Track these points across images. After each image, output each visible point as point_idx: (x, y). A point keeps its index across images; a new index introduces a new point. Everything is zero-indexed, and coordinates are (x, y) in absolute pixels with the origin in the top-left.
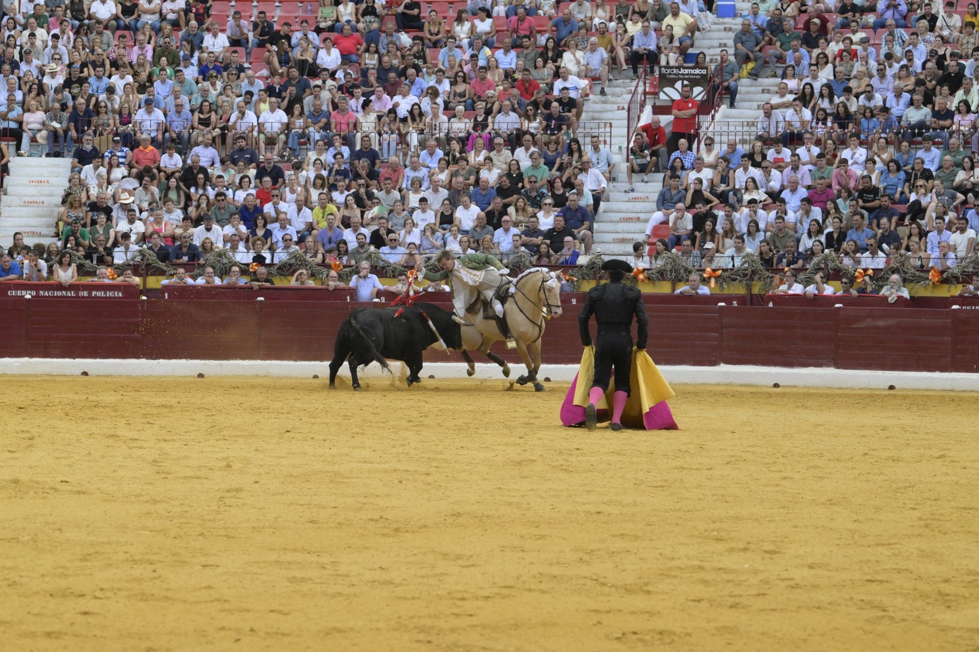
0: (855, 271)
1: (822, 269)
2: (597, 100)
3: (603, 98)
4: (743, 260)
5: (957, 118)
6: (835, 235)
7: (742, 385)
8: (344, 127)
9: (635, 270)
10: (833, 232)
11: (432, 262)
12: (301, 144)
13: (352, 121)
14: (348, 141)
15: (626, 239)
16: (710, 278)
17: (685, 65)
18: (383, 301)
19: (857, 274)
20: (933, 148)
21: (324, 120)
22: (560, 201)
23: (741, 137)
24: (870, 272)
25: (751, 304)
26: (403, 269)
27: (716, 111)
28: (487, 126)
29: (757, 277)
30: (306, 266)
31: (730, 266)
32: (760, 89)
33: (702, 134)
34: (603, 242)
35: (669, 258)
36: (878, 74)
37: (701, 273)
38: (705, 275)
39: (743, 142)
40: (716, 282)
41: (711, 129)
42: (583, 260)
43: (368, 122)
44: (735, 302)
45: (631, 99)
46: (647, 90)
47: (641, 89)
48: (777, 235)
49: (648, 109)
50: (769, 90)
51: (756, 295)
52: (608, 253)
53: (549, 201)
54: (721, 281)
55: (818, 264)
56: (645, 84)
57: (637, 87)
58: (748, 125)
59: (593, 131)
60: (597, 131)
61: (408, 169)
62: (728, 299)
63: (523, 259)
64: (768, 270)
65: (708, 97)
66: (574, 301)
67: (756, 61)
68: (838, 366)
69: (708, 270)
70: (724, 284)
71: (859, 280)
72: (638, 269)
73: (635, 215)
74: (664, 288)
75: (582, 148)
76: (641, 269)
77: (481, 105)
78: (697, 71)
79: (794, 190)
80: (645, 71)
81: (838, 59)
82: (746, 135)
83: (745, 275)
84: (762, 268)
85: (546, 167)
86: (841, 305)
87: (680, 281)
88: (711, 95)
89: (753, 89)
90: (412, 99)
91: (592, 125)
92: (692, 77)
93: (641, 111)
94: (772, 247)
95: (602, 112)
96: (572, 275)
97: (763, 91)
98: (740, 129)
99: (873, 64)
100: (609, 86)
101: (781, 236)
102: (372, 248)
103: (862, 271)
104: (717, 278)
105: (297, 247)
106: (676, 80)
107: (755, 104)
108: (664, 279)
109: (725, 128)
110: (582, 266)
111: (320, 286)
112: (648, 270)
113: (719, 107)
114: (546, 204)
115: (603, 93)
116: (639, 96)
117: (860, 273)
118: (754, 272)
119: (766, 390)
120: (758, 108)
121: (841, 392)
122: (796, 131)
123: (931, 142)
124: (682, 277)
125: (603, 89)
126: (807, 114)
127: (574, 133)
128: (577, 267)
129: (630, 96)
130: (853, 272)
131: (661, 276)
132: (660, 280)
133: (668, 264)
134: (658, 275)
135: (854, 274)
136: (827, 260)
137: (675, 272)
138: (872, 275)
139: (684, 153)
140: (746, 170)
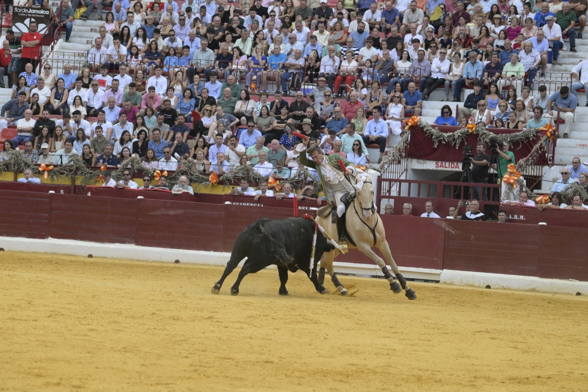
0: (154, 171)
4: (70, 159)
6: (140, 144)
7: (64, 255)
10: (138, 141)
16: (44, 171)
17: (33, 6)
19: (155, 174)
20: (217, 81)
23: (73, 65)
24: (165, 173)
25: (75, 193)
27: (54, 44)
29: (80, 172)
31: (59, 163)
32: (89, 28)
33: (43, 61)
35: (14, 154)
36: (179, 23)
37: (37, 167)
38: (40, 169)
39: (75, 68)
40: (48, 175)
41: (50, 57)
44: (62, 191)
46: (3, 24)
48: (97, 141)
50: (94, 30)
51: (78, 186)
54: (52, 174)
55: (126, 165)
58: (79, 55)
62: (57, 188)
64: (88, 168)
65: (49, 32)
67: (87, 6)
68: (137, 244)
69: (43, 165)
70: (55, 176)
71: (157, 179)
74: (9, 177)
78: (42, 12)
79: (112, 108)
80: (2, 9)
81: (149, 9)
82: (77, 63)
83: (71, 171)
84: (84, 166)
86: (142, 197)
87: (21, 172)
88: (52, 31)
89: (84, 28)
92: (38, 16)
94: (92, 150)
97: (91, 30)
98: (72, 58)
99: (176, 14)
101: (99, 141)
103: (159, 172)
104: (49, 171)
106: (25, 18)
107: (85, 40)
108: (8, 170)
109: (61, 57)
113: (57, 40)
117: (158, 173)
118: (77, 169)
119: (82, 259)
120: (87, 42)
121: (139, 263)
122: (115, 63)
123: (216, 77)
126: (124, 50)
130: (152, 172)
131: (6, 168)
132: (5, 171)
133: (12, 158)
134: (4, 166)
135: (153, 174)
136: (134, 162)
137: (17, 165)
138: (166, 175)
139: (29, 74)
140: (79, 89)
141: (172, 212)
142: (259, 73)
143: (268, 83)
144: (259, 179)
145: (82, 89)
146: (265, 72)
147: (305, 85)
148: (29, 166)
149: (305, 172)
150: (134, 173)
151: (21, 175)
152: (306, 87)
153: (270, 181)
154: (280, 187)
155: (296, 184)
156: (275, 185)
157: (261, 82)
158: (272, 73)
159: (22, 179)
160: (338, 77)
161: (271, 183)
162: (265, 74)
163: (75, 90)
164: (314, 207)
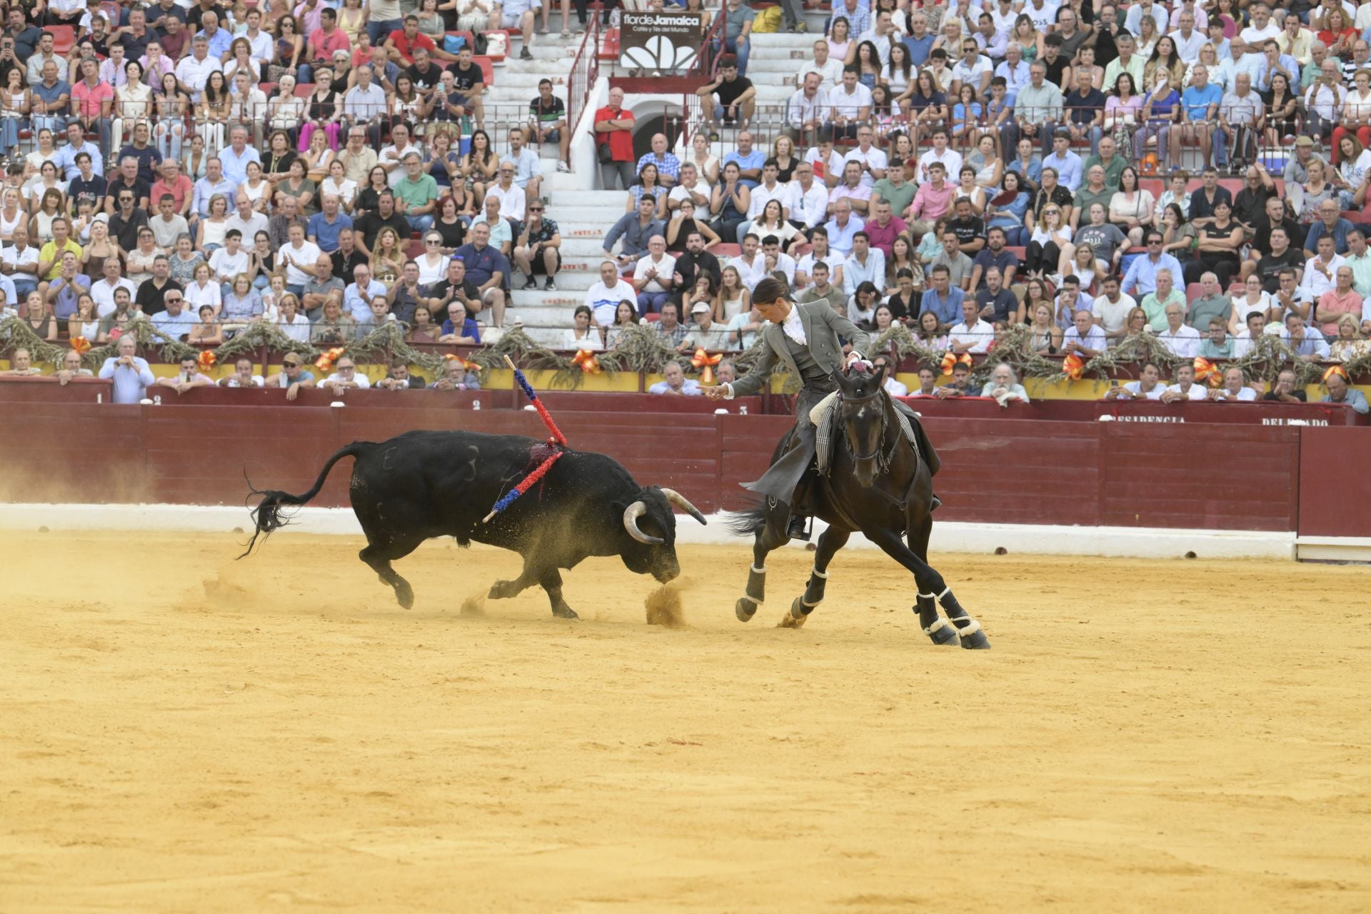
0: (942, 357)
1: (888, 353)
2: (516, 67)
3: (528, 64)
5: (1112, 102)
6: (905, 300)
8: (94, 109)
9: (579, 354)
10: (900, 295)
11: (240, 336)
12: (21, 137)
13: (108, 98)
14: (97, 132)
15: (564, 301)
16: (702, 367)
17: (667, 10)
18: (158, 403)
19: (944, 362)
21: (63, 96)
22: (453, 237)
24: (967, 359)
26: (192, 349)
28: (332, 109)
30: (29, 343)
31: (736, 348)
32: (788, 51)
33: (691, 128)
34: (524, 306)
35: (635, 333)
36: (983, 30)
37: (687, 358)
38: (695, 363)
40: (713, 373)
42: (491, 335)
43: (135, 98)
44: (743, 409)
45: (574, 67)
46: (601, 51)
47: (590, 50)
48: (816, 296)
49: (602, 82)
50: (802, 53)
51: (779, 396)
52: (534, 323)
53: (435, 237)
55: (882, 345)
56: (597, 41)
57: (583, 46)
58: (767, 111)
59: (511, 119)
60: (516, 119)
61: (200, 181)
63: (392, 334)
66: (477, 405)
71: (949, 372)
72: (583, 352)
73: (579, 261)
74: (627, 384)
75: (492, 148)
76: (588, 351)
77: (324, 75)
78: (684, 21)
79: (842, 224)
80: (596, 19)
85: (431, 179)
87: (653, 371)
88: (706, 61)
89: (776, 51)
90: (212, 63)
91: (509, 110)
92: (674, 30)
93: (591, 86)
95: (525, 87)
96: (474, 361)
97: (793, 55)
100: (537, 45)
101: (821, 296)
102: (140, 314)
103: (953, 357)
104: (715, 367)
105: (15, 312)
106: (647, 36)
107: (779, 77)
108: (626, 369)
110: (490, 346)
111: (50, 378)
112: (600, 353)
114: (430, 242)
115: (525, 55)
116: (587, 61)
117: (949, 360)
119: (793, 555)
120: (785, 82)
124: (656, 365)
125: (525, 48)
127: (478, 122)
128: (482, 347)
129: (573, 60)
130: (938, 358)
131: (621, 363)
132: (619, 370)
133: (632, 342)
134: (616, 361)
135: (940, 361)
136: (896, 339)
137: (644, 357)
138: (969, 364)
139: (660, 157)
140: (770, 185)
141: (984, 445)
142: (1162, 131)
143: (1183, 151)
144: (1172, 362)
145: (778, 184)
146: (1176, 127)
147: (1264, 151)
148: (670, 357)
149: (1273, 342)
150: (899, 363)
151: (655, 376)
152: (1269, 155)
153: (1197, 365)
154: (1219, 379)
155: (1254, 370)
156: (1208, 373)
157: (1167, 150)
158: (1190, 128)
159: (658, 386)
160: (1338, 129)
161: (1200, 370)
162: (1177, 132)
163: (763, 186)
164: (1296, 417)
